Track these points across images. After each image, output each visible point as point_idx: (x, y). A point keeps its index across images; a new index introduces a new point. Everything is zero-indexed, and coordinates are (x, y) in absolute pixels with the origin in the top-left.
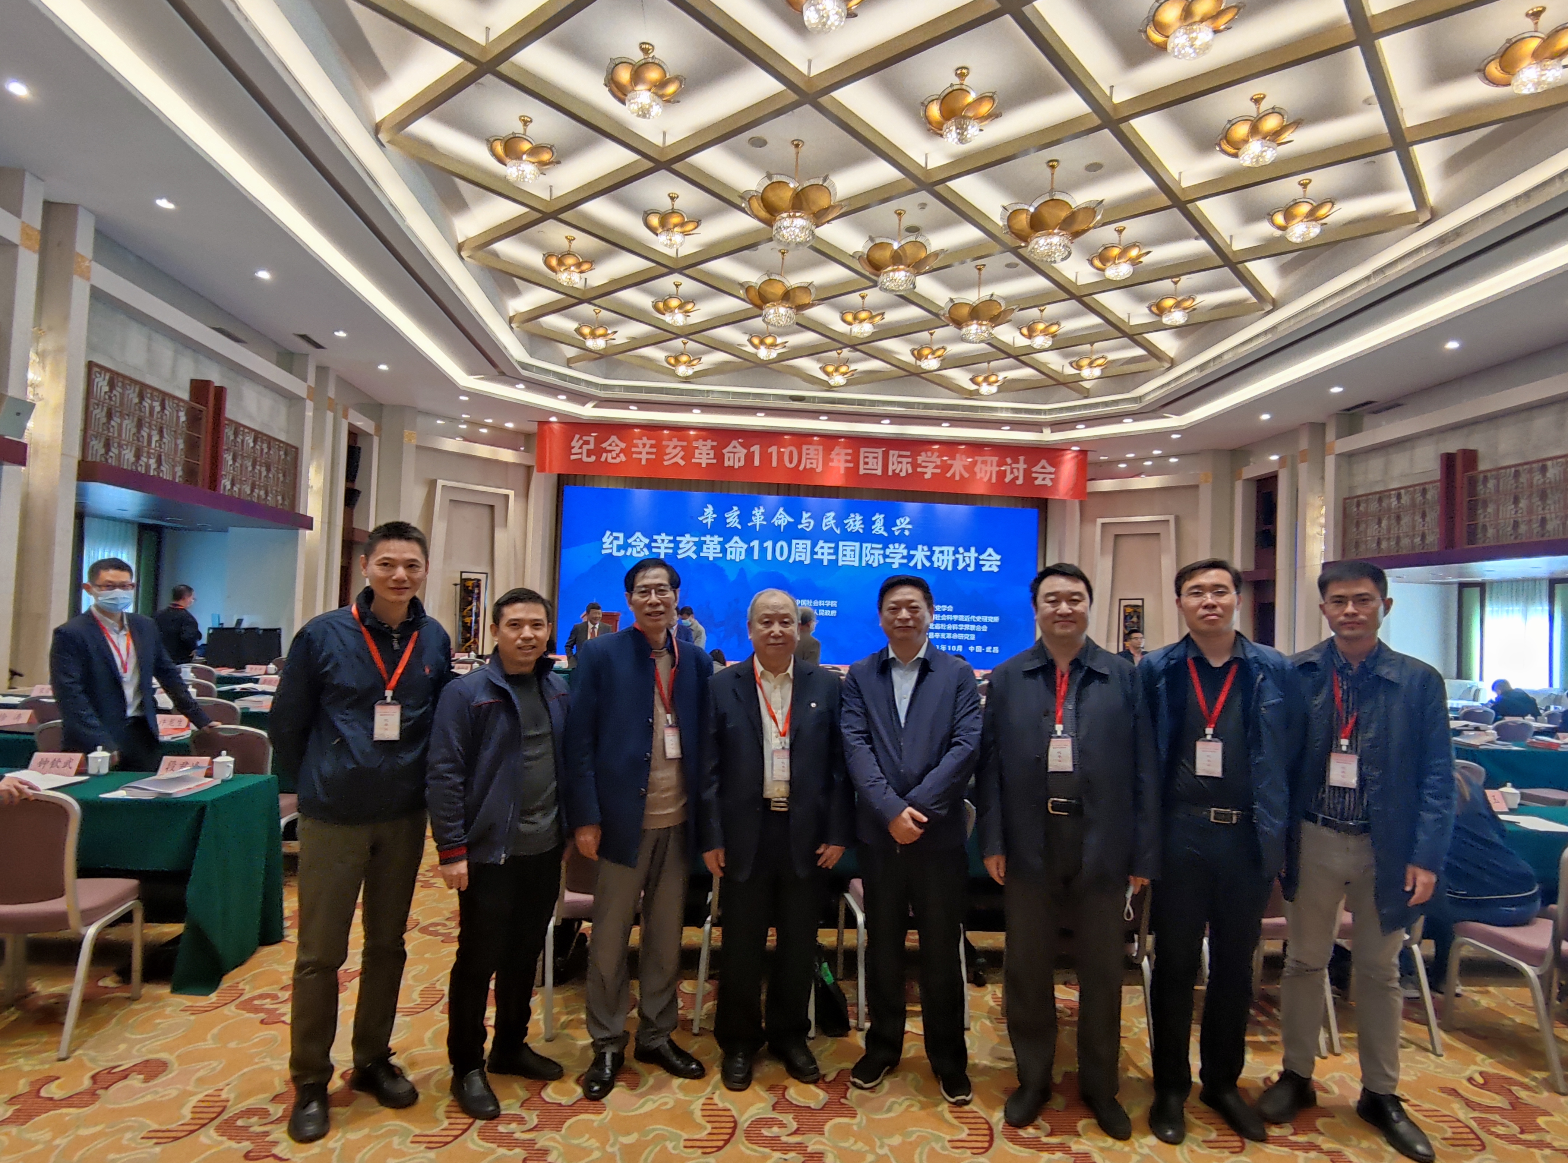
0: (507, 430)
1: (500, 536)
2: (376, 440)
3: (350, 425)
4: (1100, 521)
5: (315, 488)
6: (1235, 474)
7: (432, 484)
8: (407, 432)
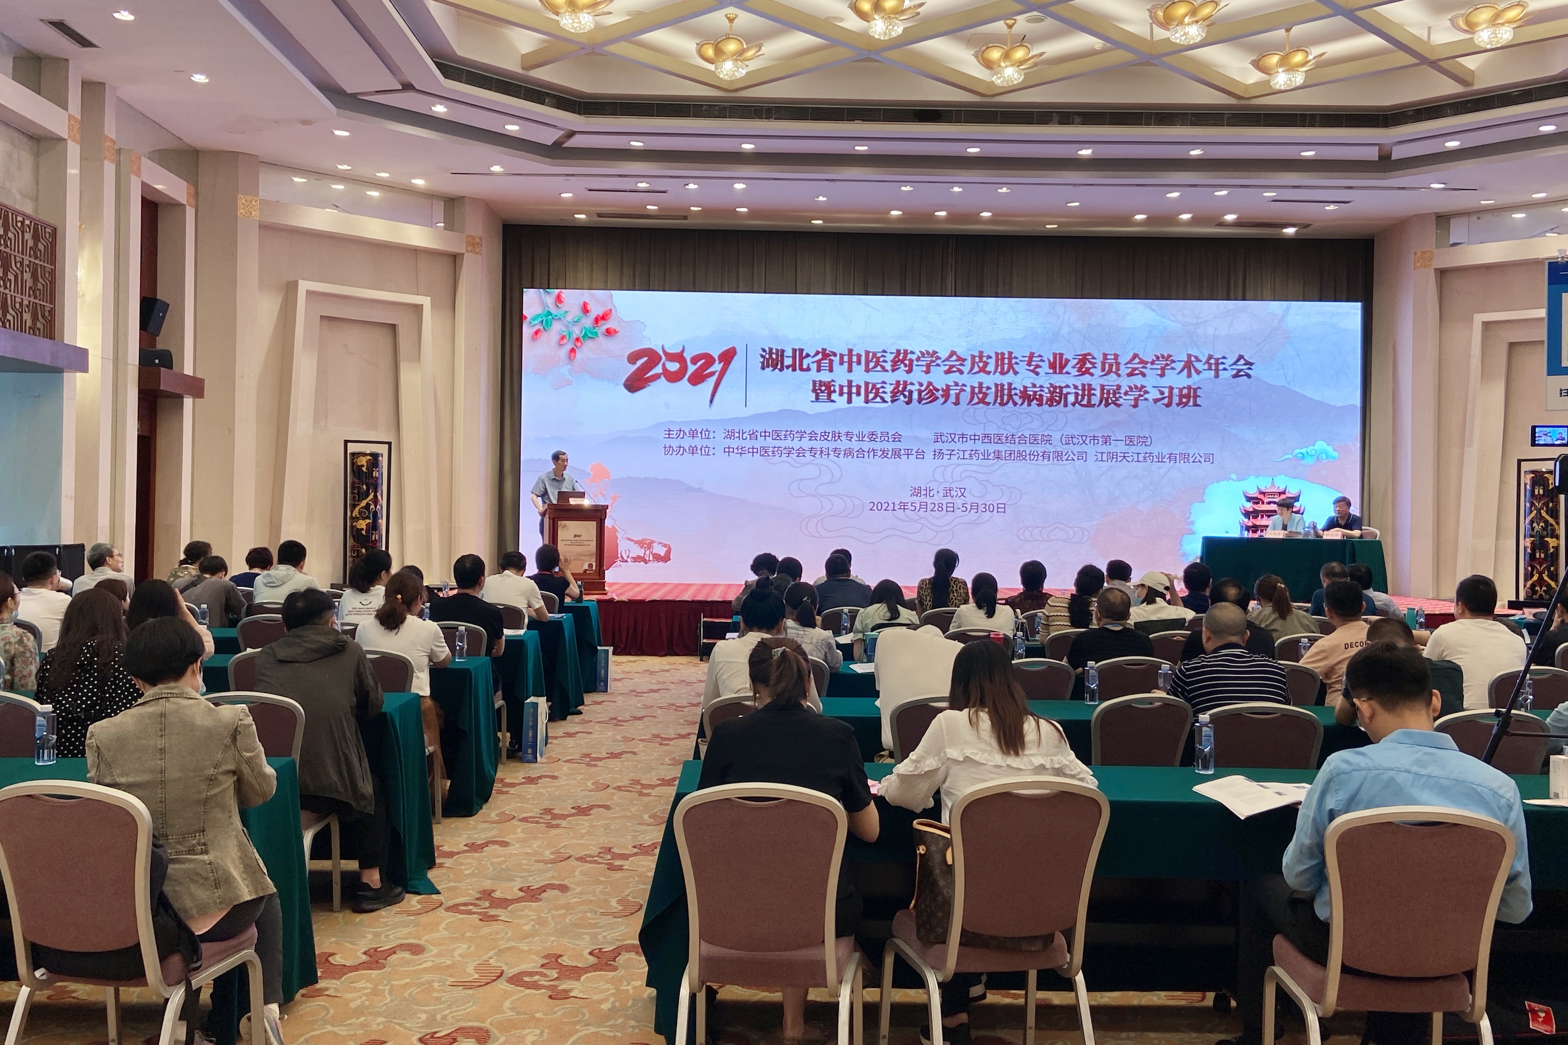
0: (414, 191)
1: (409, 376)
2: (190, 213)
3: (144, 184)
4: (1480, 318)
5: (88, 298)
7: (291, 289)
8: (242, 200)
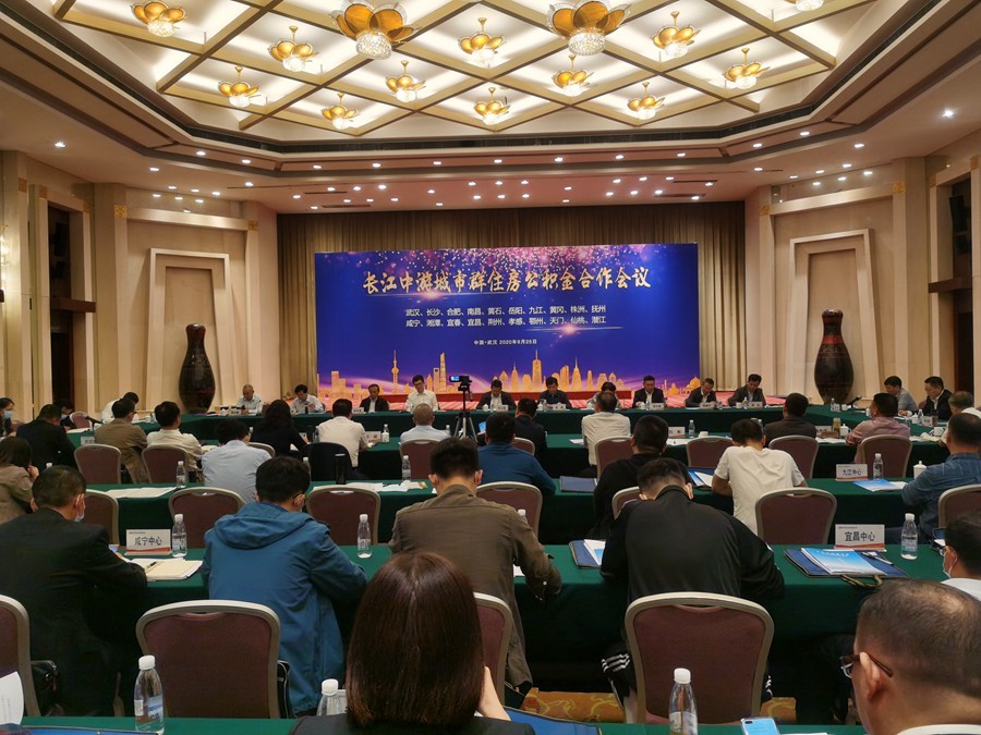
0: (214, 198)
1: (218, 295)
2: (86, 216)
3: (49, 201)
4: (793, 241)
6: (928, 181)
7: (149, 252)
8: (117, 207)
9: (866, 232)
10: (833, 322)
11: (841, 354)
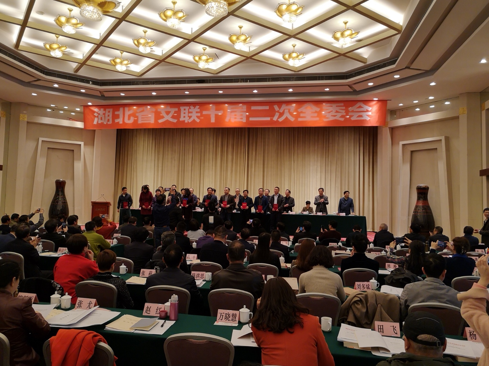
1: (76, 164)
4: (401, 143)
7: (38, 139)
8: (21, 116)
9: (443, 138)
10: (423, 193)
11: (427, 212)
